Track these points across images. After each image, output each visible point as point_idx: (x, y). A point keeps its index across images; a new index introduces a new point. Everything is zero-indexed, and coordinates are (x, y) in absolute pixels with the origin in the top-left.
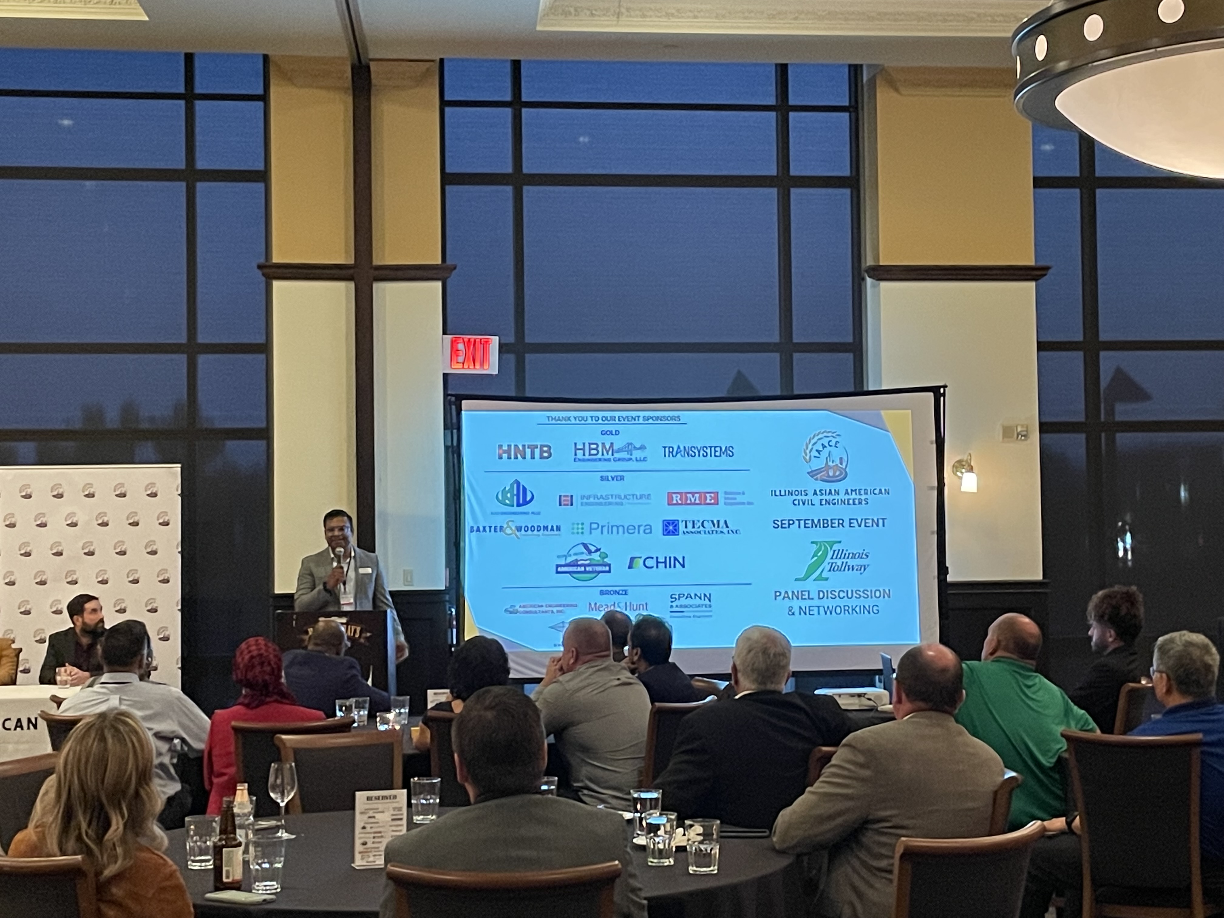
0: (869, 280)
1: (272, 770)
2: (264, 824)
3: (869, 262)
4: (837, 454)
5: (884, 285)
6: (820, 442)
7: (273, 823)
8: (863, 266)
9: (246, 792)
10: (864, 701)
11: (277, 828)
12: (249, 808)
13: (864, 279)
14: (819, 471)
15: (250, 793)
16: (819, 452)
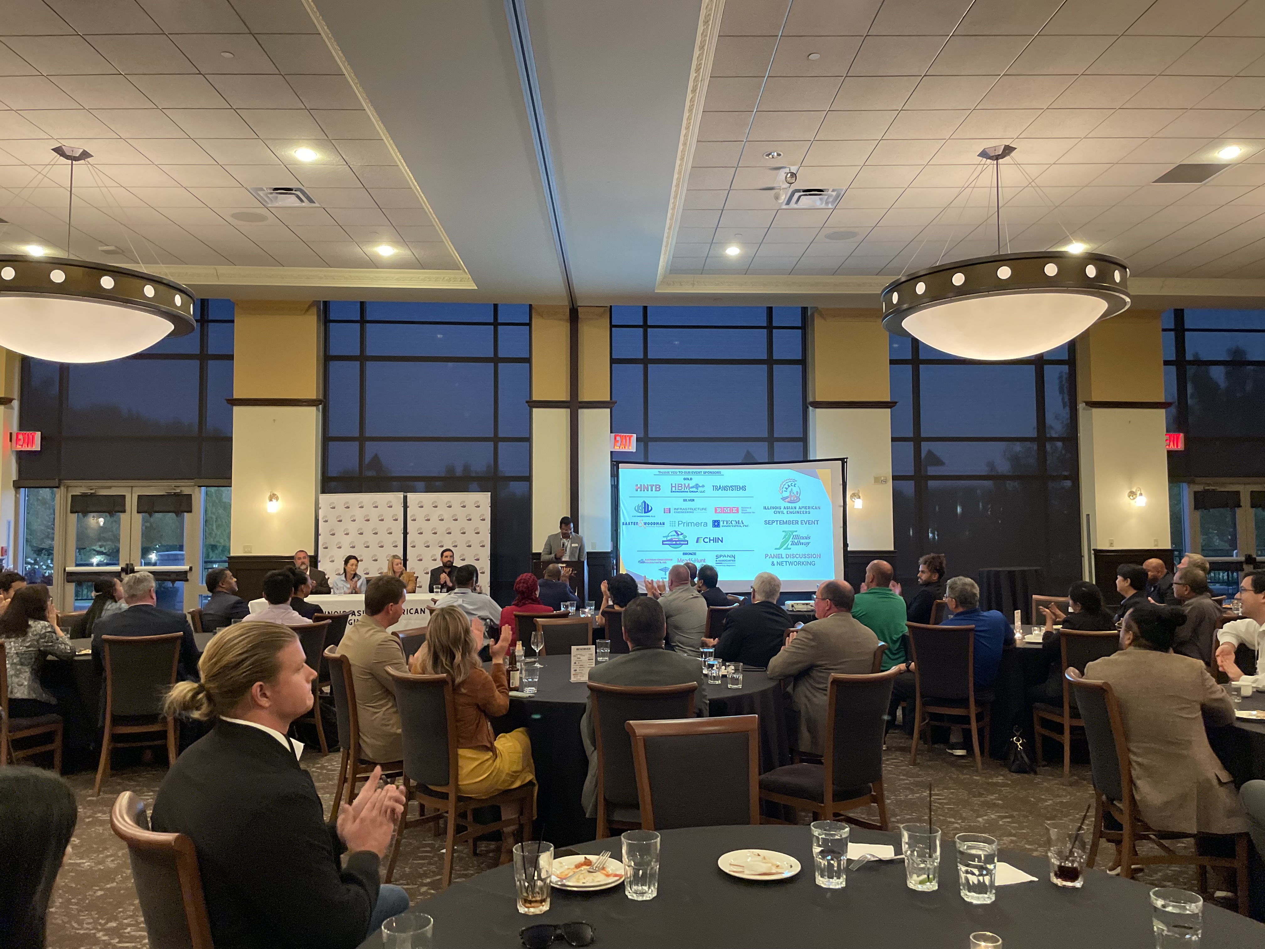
0: (811, 408)
1: (533, 636)
2: (528, 660)
3: (810, 399)
4: (795, 490)
5: (817, 410)
6: (787, 484)
7: (533, 660)
8: (808, 401)
9: (521, 645)
10: (809, 607)
11: (535, 662)
12: (522, 653)
13: (808, 407)
14: (787, 498)
15: (523, 646)
16: (787, 488)
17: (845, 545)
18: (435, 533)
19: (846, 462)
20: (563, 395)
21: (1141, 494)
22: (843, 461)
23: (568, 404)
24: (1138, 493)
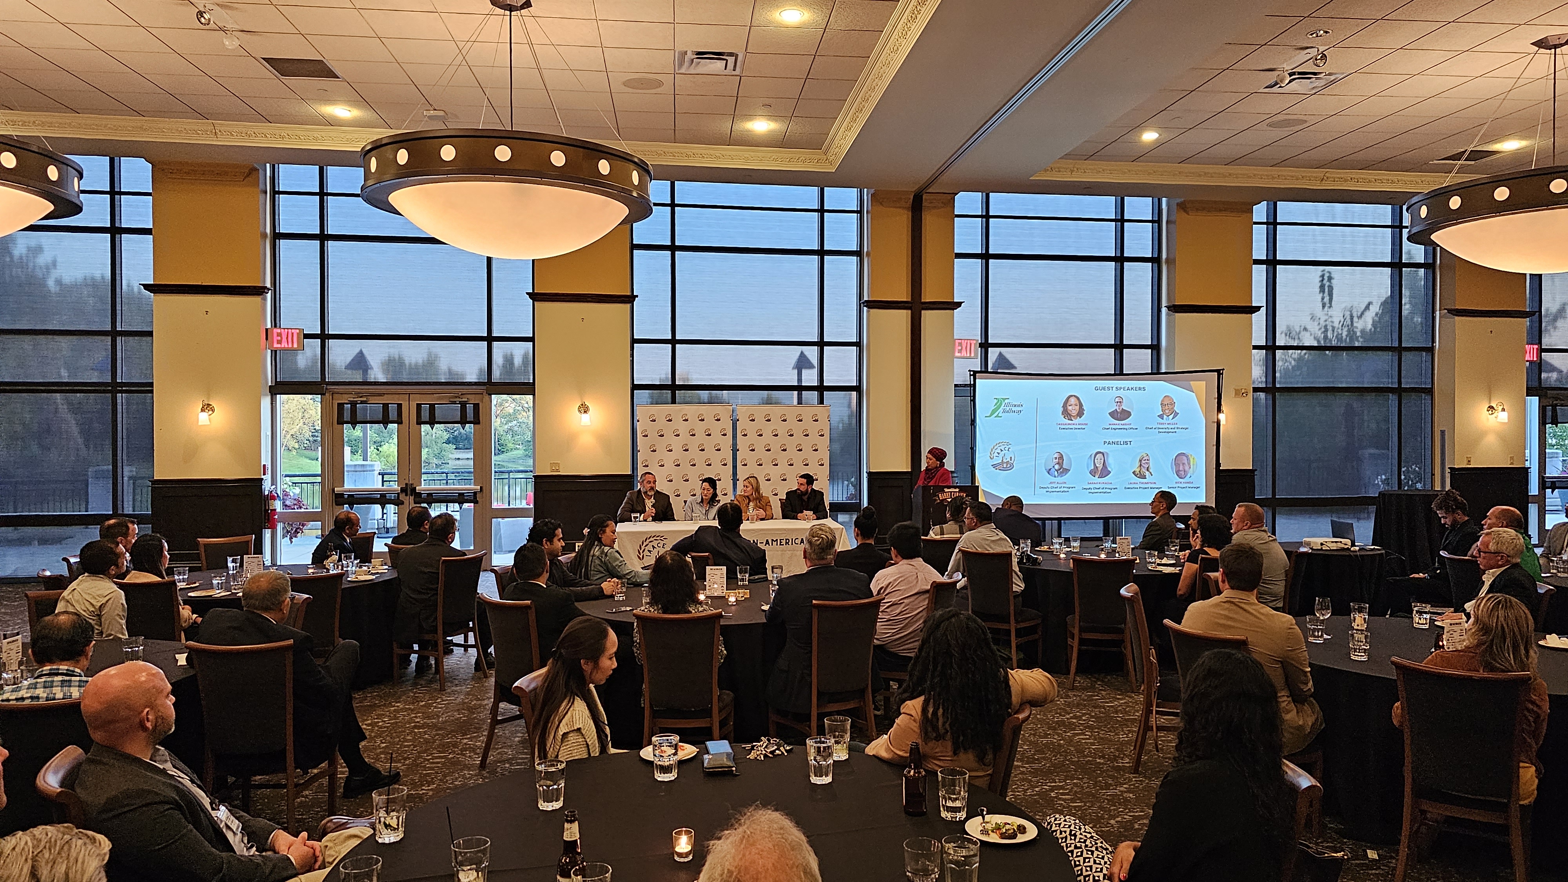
17: (1218, 464)
18: (769, 450)
19: (1222, 374)
20: (903, 295)
21: (1503, 410)
22: (1219, 372)
23: (910, 305)
24: (1500, 408)
